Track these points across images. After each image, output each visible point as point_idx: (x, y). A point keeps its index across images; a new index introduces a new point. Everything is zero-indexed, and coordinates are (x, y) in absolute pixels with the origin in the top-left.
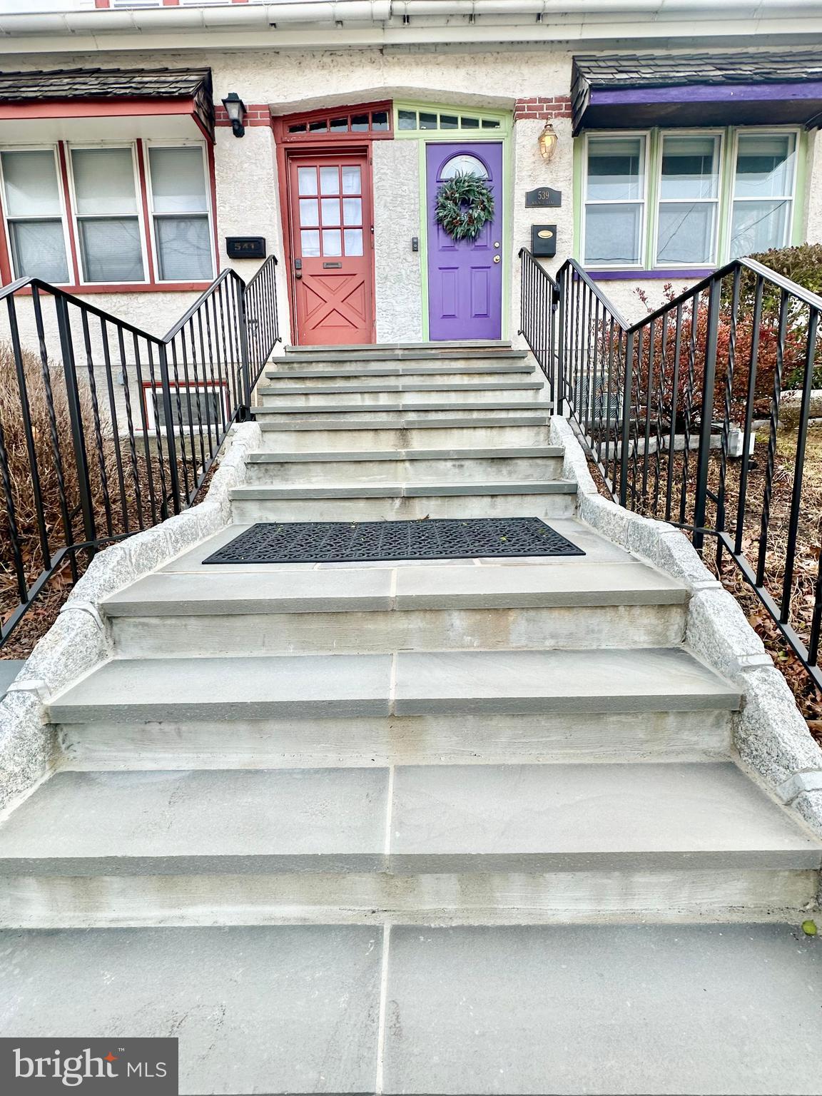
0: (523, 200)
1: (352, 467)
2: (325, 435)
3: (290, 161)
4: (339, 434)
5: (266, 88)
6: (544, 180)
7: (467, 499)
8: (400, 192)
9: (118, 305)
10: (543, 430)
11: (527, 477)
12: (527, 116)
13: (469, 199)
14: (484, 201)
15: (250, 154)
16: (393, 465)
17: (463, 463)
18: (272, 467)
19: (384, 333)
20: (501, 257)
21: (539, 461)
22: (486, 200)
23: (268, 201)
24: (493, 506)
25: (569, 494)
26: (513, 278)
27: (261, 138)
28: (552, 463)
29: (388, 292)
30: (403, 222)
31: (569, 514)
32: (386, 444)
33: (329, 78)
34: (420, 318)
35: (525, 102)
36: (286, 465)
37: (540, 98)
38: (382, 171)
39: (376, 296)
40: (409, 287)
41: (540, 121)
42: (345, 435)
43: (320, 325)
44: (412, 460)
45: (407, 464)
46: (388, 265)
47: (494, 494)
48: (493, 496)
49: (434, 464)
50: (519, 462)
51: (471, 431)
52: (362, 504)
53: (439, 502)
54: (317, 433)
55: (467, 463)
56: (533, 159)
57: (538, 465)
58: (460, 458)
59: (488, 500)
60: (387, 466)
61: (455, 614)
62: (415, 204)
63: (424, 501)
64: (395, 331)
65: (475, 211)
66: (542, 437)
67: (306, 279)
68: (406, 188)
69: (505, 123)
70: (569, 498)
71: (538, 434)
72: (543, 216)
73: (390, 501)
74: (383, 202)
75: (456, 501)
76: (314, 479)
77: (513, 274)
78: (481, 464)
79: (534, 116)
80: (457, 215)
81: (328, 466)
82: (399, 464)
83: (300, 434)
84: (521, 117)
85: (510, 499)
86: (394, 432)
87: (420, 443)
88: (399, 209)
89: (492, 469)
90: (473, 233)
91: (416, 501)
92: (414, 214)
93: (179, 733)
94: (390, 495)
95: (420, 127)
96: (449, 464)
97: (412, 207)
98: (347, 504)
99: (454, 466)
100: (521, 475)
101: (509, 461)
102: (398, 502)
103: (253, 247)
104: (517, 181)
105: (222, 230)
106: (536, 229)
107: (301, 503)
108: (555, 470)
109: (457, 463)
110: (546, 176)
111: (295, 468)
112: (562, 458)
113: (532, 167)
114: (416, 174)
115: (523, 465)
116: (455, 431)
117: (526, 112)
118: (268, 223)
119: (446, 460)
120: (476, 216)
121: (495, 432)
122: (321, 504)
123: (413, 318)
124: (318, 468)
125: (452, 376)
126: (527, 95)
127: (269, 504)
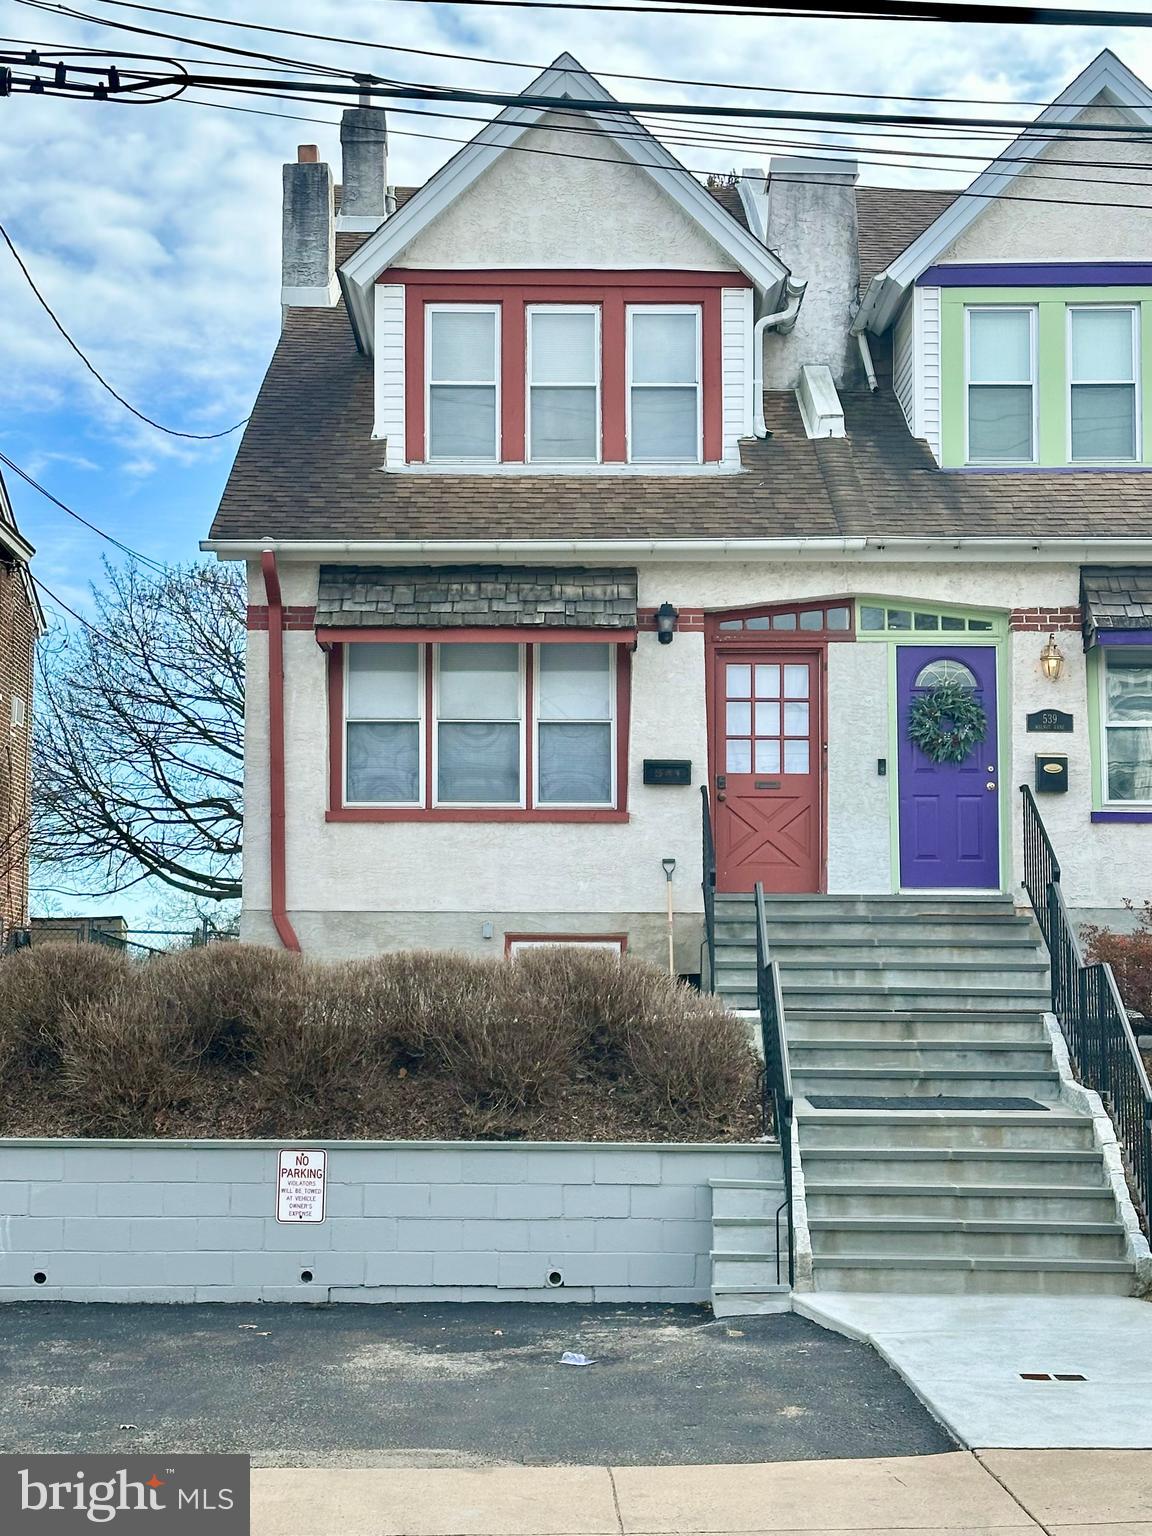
0: (1024, 723)
1: (871, 1054)
2: (836, 1025)
3: (717, 657)
4: (849, 1024)
5: (702, 591)
6: (1051, 700)
7: (973, 1082)
8: (862, 703)
9: (491, 836)
10: (1037, 1027)
11: (1022, 1067)
12: (1026, 628)
13: (954, 715)
14: (972, 720)
15: (676, 662)
16: (905, 1054)
17: (964, 1053)
18: (801, 1052)
19: (839, 877)
20: (996, 784)
21: (1031, 1054)
22: (975, 719)
23: (696, 717)
24: (992, 1089)
25: (1053, 1080)
26: (1013, 816)
27: (691, 644)
28: (1042, 1056)
29: (845, 825)
30: (866, 738)
31: (1054, 1096)
32: (892, 1036)
33: (781, 582)
34: (888, 859)
35: (1024, 611)
36: (814, 1052)
37: (1041, 609)
38: (840, 678)
39: (829, 828)
40: (874, 818)
41: (1042, 633)
42: (855, 1025)
43: (747, 861)
44: (921, 1050)
45: (918, 1053)
46: (845, 792)
47: (993, 1078)
48: (992, 1080)
49: (941, 1053)
50: (1015, 1054)
51: (970, 1026)
52: (887, 1083)
53: (949, 1083)
54: (829, 1023)
55: (969, 1054)
56: (1035, 676)
57: (1030, 1058)
58: (963, 1049)
59: (988, 1083)
60: (901, 1054)
61: (975, 1128)
62: (882, 718)
63: (938, 1083)
64: (852, 874)
65: (961, 731)
66: (1036, 1033)
67: (732, 802)
68: (870, 698)
69: (999, 627)
70: (1053, 1084)
71: (1032, 1030)
72: (1051, 743)
73: (909, 1082)
74: (839, 714)
75: (963, 1082)
76: (837, 1064)
77: (1013, 811)
78: (981, 1055)
79: (1034, 628)
80: (938, 735)
81: (849, 1053)
82: (911, 1053)
83: (812, 1023)
84: (1018, 628)
85: (1006, 1082)
86: (900, 1024)
87: (923, 1035)
88: (861, 723)
89: (991, 1060)
90: (959, 757)
91: (931, 1082)
92: (880, 730)
93: (853, 1169)
94: (910, 1077)
95: (889, 625)
96: (954, 1054)
97: (879, 721)
98: (876, 1083)
99: (958, 1056)
100: (1018, 1064)
101: (1005, 1053)
102: (916, 1083)
103: (678, 774)
104: (1015, 701)
105: (636, 749)
106: (1041, 762)
107: (839, 1082)
108: (1046, 1062)
109: (961, 1054)
110: (1052, 696)
111: (820, 1053)
112: (1051, 1051)
113: (1034, 685)
114: (883, 683)
115: (1017, 1057)
116: (956, 1025)
117: (1025, 623)
118: (696, 742)
119: (951, 1050)
120: (963, 737)
121: (993, 1027)
122: (855, 1082)
123: (878, 858)
124: (842, 1053)
125: (938, 949)
126: (1025, 605)
127: (813, 1081)
